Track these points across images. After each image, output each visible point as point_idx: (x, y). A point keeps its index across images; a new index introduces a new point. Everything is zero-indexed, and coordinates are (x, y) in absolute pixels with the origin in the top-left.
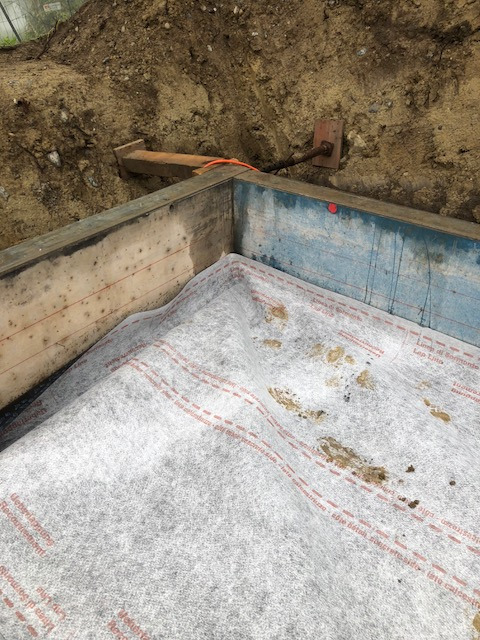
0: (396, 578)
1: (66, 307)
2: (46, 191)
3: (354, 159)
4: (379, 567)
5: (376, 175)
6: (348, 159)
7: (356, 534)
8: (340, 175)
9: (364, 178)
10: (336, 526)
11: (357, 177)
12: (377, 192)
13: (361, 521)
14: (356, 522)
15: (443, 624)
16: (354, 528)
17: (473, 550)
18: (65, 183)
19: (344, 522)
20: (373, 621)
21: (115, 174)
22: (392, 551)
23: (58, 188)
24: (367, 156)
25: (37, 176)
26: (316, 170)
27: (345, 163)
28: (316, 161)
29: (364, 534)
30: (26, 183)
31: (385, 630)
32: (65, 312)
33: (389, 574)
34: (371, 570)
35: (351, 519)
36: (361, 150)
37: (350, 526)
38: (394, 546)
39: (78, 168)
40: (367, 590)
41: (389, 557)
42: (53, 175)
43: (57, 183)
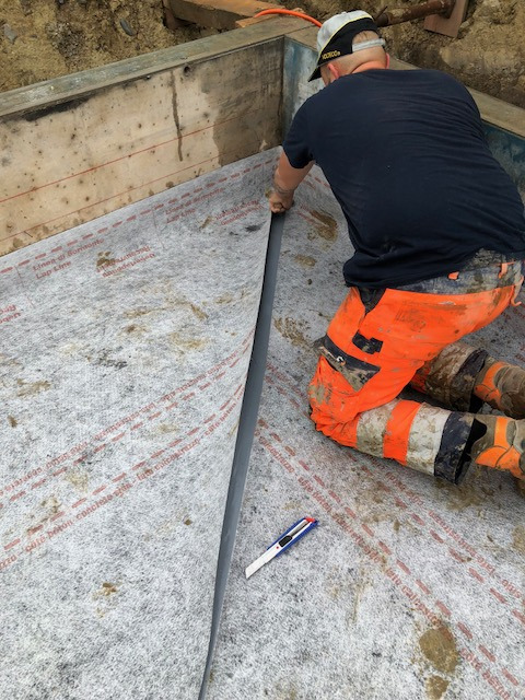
0: (346, 566)
1: (35, 189)
2: (64, 34)
3: (479, 25)
4: (332, 549)
5: (503, 51)
6: (472, 24)
7: (319, 507)
8: (455, 47)
9: (488, 55)
10: (299, 492)
11: (477, 52)
12: (500, 76)
13: (332, 494)
14: (325, 492)
15: (383, 632)
16: (319, 499)
17: (455, 555)
18: (90, 26)
19: (310, 489)
20: (299, 608)
21: (156, 19)
22: (354, 535)
23: (79, 32)
24: (497, 22)
25: (53, 13)
26: (426, 36)
27: (466, 30)
28: (430, 22)
29: (328, 507)
30: (39, 22)
31: (311, 620)
32: (33, 194)
33: (340, 560)
34: (321, 551)
35: (320, 488)
36: (491, 11)
37: (317, 495)
38: (359, 530)
39: (108, 7)
40: (307, 572)
41: (348, 540)
42: (74, 13)
43: (78, 25)
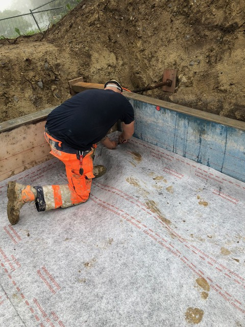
0: (165, 258)
2: (36, 99)
3: (181, 88)
4: (159, 253)
5: (191, 95)
6: (179, 88)
7: (152, 239)
8: (174, 95)
9: (186, 97)
10: (144, 235)
11: (182, 96)
12: (191, 103)
13: (156, 234)
14: (154, 234)
16: (152, 237)
18: (44, 95)
19: (148, 234)
21: (68, 92)
22: (167, 247)
23: (41, 98)
24: (187, 86)
25: (31, 92)
26: (164, 93)
27: (177, 90)
28: (164, 88)
29: (156, 239)
30: (27, 95)
33: (163, 257)
34: (155, 254)
35: (152, 233)
36: (185, 83)
37: (151, 235)
39: (51, 89)
41: (165, 249)
42: (39, 92)
43: (41, 95)
